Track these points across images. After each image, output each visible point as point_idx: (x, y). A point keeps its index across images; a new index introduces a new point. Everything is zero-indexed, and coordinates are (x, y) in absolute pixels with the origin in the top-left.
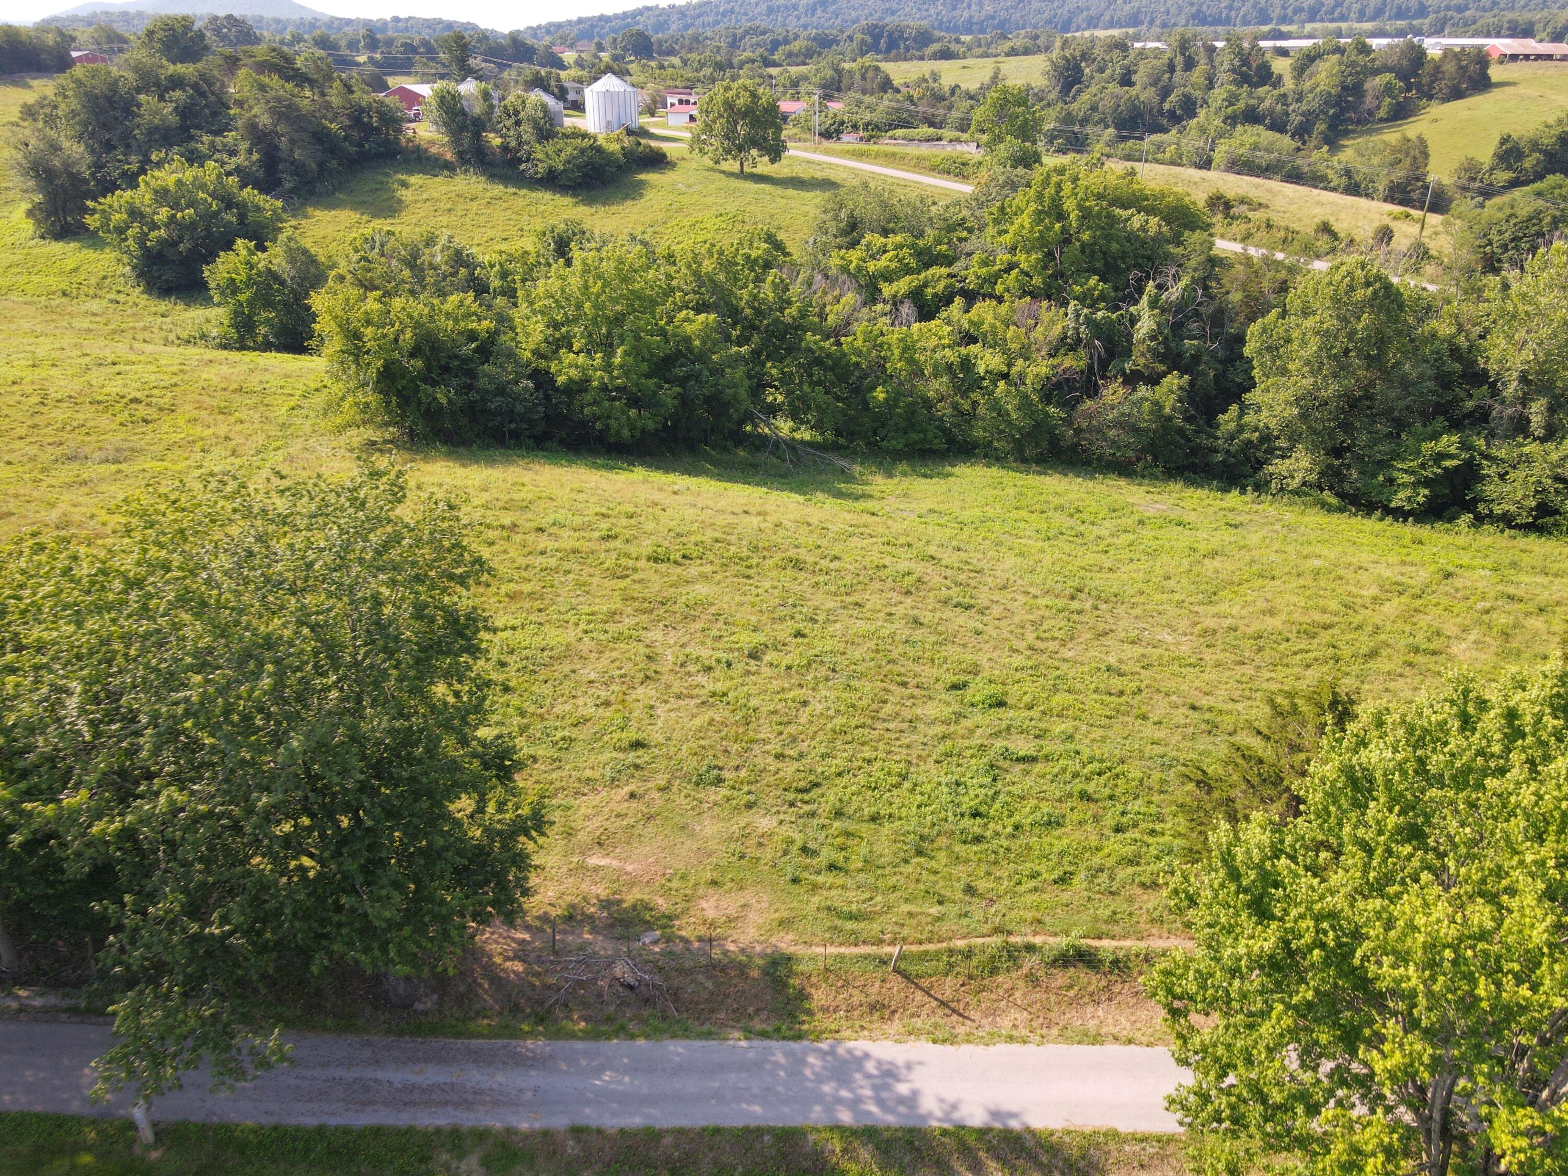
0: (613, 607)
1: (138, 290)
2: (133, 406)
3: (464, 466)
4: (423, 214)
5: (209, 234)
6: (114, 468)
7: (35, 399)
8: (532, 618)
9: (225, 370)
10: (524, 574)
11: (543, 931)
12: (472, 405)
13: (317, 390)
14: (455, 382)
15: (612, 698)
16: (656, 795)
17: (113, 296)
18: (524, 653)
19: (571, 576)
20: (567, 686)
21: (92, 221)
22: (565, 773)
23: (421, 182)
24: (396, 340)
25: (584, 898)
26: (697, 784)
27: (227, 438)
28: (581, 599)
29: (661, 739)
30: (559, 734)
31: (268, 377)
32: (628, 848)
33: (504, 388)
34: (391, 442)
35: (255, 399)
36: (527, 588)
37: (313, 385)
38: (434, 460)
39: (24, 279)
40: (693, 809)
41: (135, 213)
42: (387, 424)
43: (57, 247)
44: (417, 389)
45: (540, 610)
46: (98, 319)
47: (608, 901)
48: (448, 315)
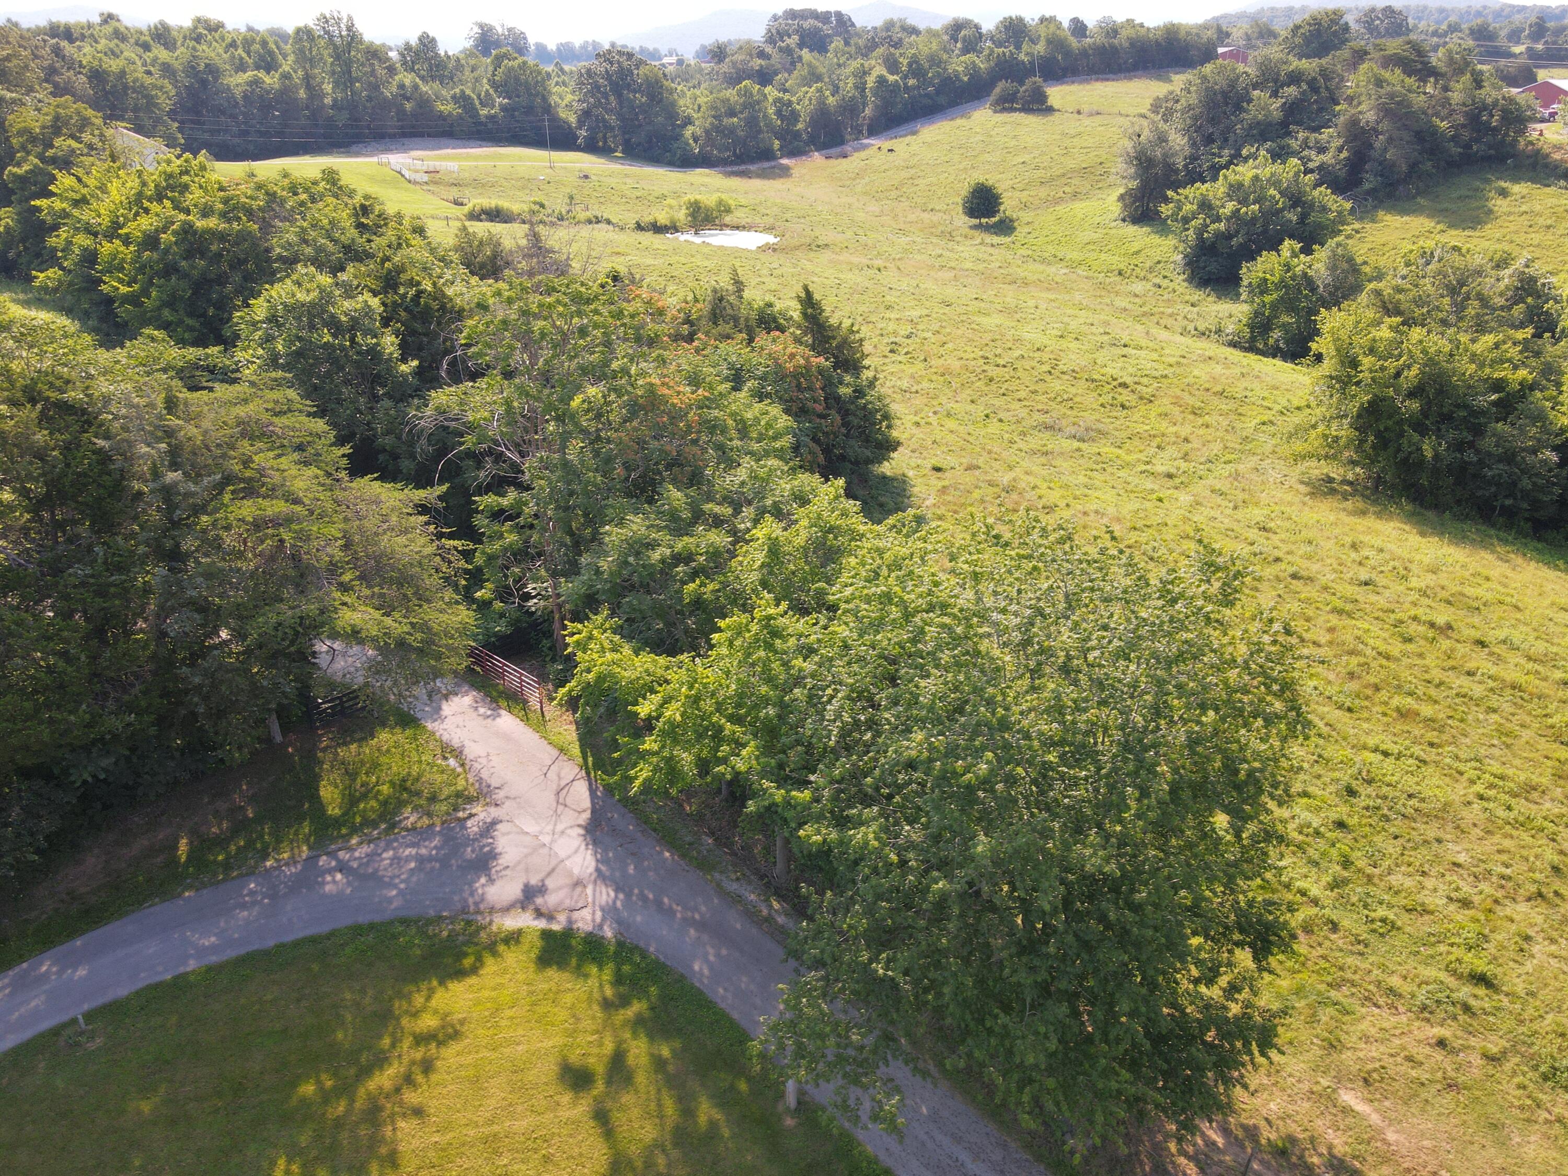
0: (1535, 779)
1: (1182, 277)
2: (1120, 390)
3: (1423, 534)
4: (1512, 228)
5: (1265, 231)
6: (1076, 444)
7: (1046, 368)
8: (1416, 750)
9: (1218, 369)
10: (1433, 692)
11: (1243, 1147)
12: (1464, 467)
13: (1298, 408)
14: (1452, 434)
15: (1477, 899)
16: (1477, 1060)
17: (1157, 281)
18: (1385, 789)
19: (1494, 717)
20: (1420, 857)
21: (1166, 210)
22: (1366, 965)
23: (1525, 191)
24: (1398, 375)
25: (1312, 1140)
26: (1545, 1078)
27: (1186, 440)
28: (1496, 752)
29: (1520, 989)
30: (1381, 912)
31: (1256, 385)
32: (1402, 1109)
33: (1514, 455)
34: (1350, 483)
35: (1232, 405)
36: (1427, 710)
37: (1296, 403)
38: (1390, 517)
39: (1094, 255)
40: (1522, 1108)
41: (1205, 206)
42: (1353, 463)
43: (1132, 230)
44: (1401, 435)
45: (1431, 745)
46: (1137, 300)
47: (1341, 1161)
48: (1473, 358)
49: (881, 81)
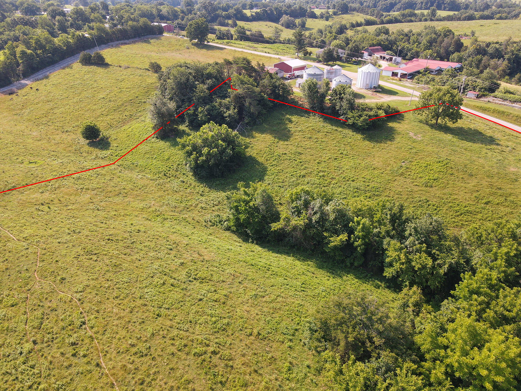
5: (222, 159)
43: (162, 144)
49: (23, 53)
